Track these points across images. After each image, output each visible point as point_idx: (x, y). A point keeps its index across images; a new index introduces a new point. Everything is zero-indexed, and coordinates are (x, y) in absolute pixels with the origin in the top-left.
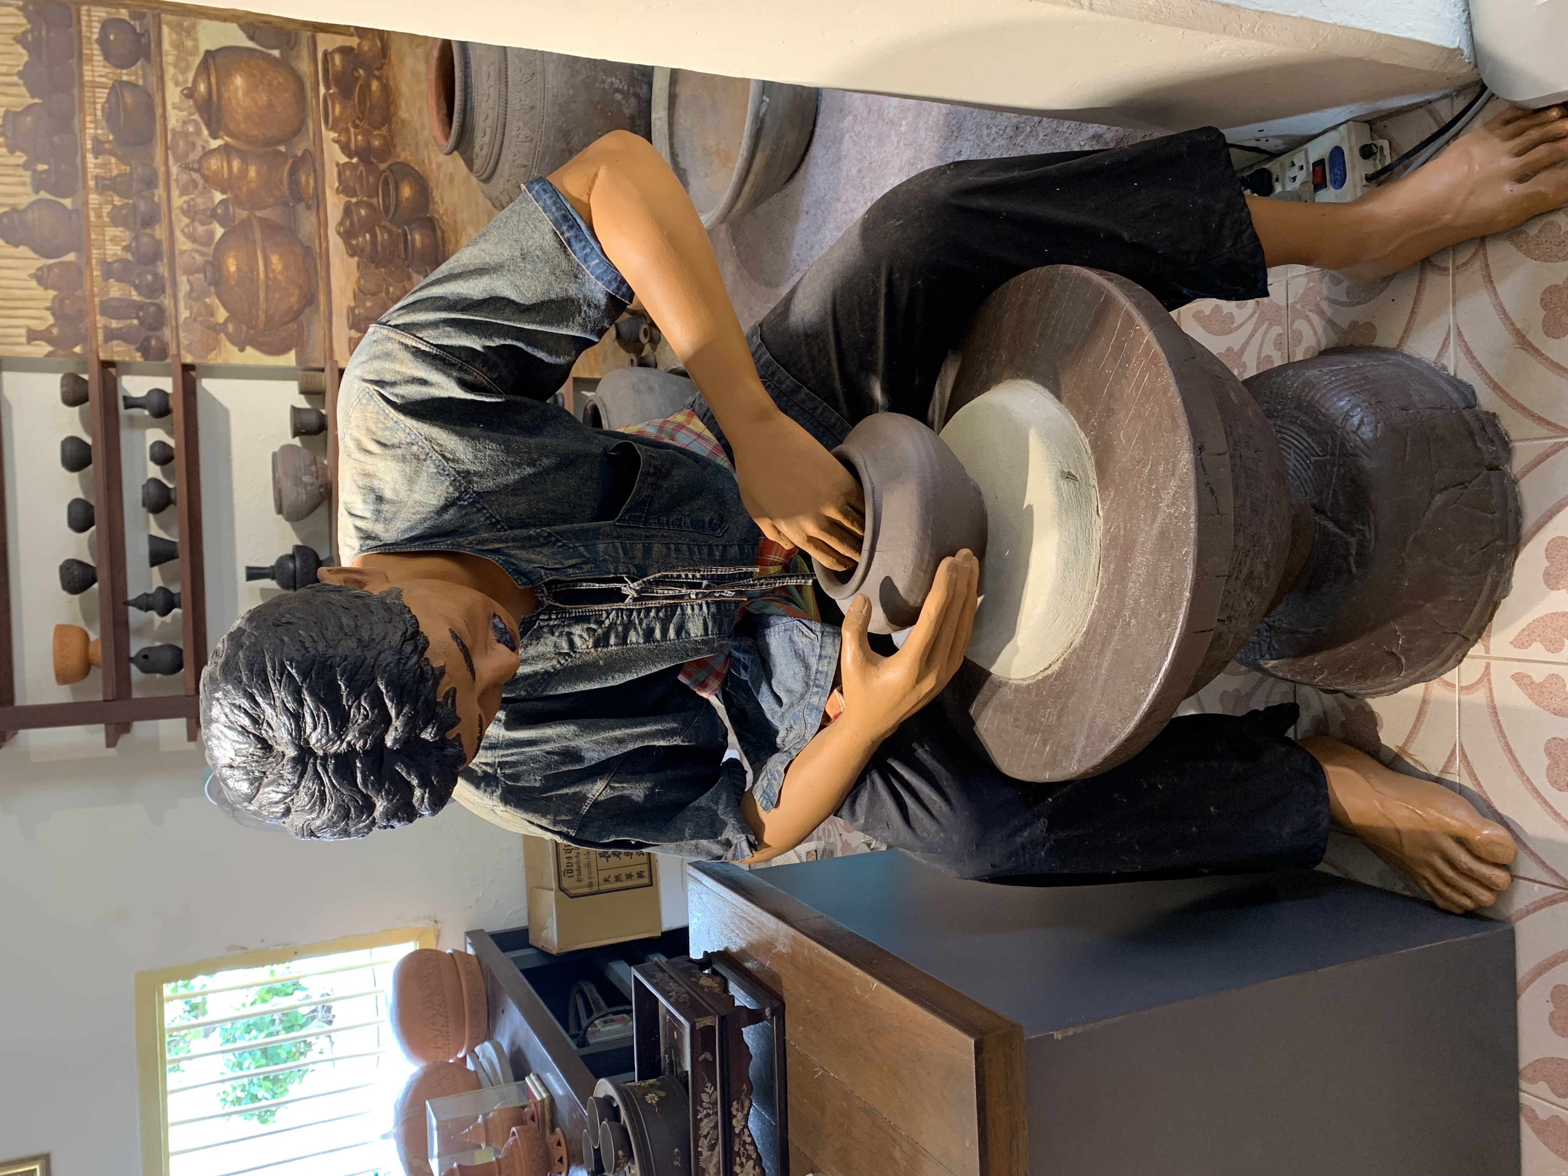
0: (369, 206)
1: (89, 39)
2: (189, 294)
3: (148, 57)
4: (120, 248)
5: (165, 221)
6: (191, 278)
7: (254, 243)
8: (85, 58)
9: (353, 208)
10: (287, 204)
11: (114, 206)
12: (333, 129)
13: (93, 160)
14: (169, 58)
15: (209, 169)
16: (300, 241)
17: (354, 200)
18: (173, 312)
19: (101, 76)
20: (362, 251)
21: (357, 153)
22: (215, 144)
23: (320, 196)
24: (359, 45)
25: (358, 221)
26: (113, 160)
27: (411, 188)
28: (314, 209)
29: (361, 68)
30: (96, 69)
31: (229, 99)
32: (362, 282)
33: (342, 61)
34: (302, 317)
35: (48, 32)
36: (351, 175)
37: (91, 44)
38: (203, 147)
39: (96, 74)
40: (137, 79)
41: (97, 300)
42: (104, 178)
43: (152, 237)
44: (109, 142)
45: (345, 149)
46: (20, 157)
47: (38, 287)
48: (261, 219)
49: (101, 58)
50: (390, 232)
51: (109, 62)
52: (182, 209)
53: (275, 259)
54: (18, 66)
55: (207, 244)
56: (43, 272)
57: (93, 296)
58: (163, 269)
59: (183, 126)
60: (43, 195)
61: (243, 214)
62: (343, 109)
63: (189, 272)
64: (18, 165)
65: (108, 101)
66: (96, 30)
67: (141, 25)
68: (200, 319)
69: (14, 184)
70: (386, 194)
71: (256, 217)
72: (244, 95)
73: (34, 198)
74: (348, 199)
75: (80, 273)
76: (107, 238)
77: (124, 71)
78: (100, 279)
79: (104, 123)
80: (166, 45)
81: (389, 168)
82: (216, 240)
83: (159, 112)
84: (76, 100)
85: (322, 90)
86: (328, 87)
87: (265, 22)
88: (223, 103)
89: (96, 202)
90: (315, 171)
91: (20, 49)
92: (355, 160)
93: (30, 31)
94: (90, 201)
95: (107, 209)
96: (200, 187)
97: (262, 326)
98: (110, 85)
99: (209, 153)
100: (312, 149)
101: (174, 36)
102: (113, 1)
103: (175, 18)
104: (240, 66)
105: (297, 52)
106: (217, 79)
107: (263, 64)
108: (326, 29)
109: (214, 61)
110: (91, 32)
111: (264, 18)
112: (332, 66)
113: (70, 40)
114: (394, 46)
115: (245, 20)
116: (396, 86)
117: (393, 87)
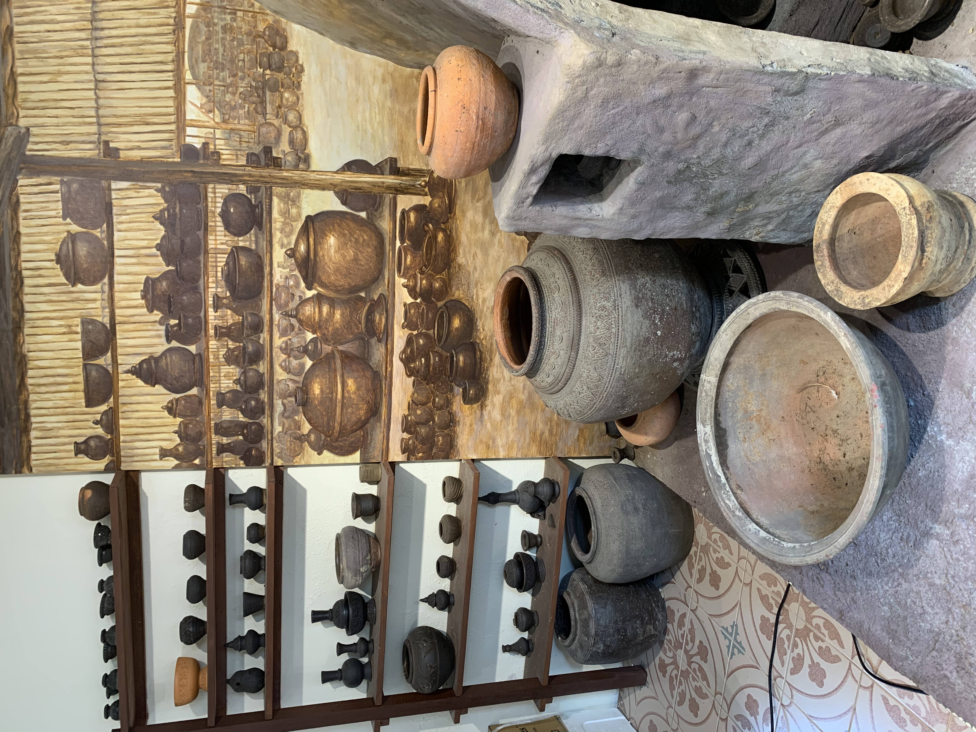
0: (427, 336)
1: (214, 212)
2: (283, 414)
3: (260, 226)
4: (231, 381)
5: (267, 358)
6: (285, 401)
7: (335, 370)
8: (209, 229)
9: (414, 339)
10: (363, 339)
11: (229, 349)
12: (404, 276)
13: (214, 314)
14: (277, 225)
15: (304, 314)
16: (370, 367)
17: (415, 332)
18: (270, 428)
19: (222, 244)
20: (418, 372)
21: (421, 295)
22: (309, 294)
23: (390, 331)
24: (431, 203)
25: (417, 348)
26: (229, 312)
27: (460, 320)
28: (384, 342)
29: (431, 223)
30: (218, 238)
31: (323, 255)
32: (416, 395)
33: (416, 218)
34: (368, 425)
35: (181, 210)
36: (414, 313)
37: (215, 217)
38: (300, 297)
39: (218, 242)
40: (250, 244)
41: (213, 423)
42: (221, 327)
43: (257, 371)
44: (226, 298)
45: (412, 292)
46: (158, 315)
47: (169, 416)
48: (342, 352)
49: (223, 229)
50: (440, 356)
51: (229, 231)
52: (281, 348)
53: (350, 382)
54: (156, 240)
55: (298, 374)
56: (173, 405)
57: (210, 420)
58: (264, 396)
59: (285, 282)
60: (175, 344)
61: (327, 348)
62: (413, 258)
63: (283, 396)
64: (155, 322)
65: (227, 264)
66: (220, 205)
67: (255, 198)
68: (289, 432)
69: (151, 337)
70: (440, 327)
71: (338, 351)
72: (335, 252)
73: (167, 346)
74: (410, 332)
75: (201, 403)
76: (222, 374)
77: (241, 238)
78: (216, 407)
79: (223, 283)
80: (275, 214)
81: (445, 305)
82: (306, 370)
83: (267, 270)
84: (202, 265)
85: (398, 244)
86: (402, 241)
87: (356, 188)
88: (318, 259)
89: (215, 347)
90: (387, 311)
91: (158, 225)
92: (418, 301)
93: (167, 209)
94: (210, 347)
95: (223, 351)
96: (296, 329)
97: (336, 434)
98: (229, 251)
99: (304, 302)
100: (386, 293)
101: (282, 205)
102: (234, 179)
103: (283, 189)
104: (334, 226)
105: (381, 213)
106: (314, 240)
107: (352, 225)
108: (406, 191)
109: (313, 224)
110: (215, 207)
111: (356, 185)
112: (408, 222)
113: (199, 215)
114: (459, 202)
115: (340, 187)
116: (457, 236)
117: (455, 237)
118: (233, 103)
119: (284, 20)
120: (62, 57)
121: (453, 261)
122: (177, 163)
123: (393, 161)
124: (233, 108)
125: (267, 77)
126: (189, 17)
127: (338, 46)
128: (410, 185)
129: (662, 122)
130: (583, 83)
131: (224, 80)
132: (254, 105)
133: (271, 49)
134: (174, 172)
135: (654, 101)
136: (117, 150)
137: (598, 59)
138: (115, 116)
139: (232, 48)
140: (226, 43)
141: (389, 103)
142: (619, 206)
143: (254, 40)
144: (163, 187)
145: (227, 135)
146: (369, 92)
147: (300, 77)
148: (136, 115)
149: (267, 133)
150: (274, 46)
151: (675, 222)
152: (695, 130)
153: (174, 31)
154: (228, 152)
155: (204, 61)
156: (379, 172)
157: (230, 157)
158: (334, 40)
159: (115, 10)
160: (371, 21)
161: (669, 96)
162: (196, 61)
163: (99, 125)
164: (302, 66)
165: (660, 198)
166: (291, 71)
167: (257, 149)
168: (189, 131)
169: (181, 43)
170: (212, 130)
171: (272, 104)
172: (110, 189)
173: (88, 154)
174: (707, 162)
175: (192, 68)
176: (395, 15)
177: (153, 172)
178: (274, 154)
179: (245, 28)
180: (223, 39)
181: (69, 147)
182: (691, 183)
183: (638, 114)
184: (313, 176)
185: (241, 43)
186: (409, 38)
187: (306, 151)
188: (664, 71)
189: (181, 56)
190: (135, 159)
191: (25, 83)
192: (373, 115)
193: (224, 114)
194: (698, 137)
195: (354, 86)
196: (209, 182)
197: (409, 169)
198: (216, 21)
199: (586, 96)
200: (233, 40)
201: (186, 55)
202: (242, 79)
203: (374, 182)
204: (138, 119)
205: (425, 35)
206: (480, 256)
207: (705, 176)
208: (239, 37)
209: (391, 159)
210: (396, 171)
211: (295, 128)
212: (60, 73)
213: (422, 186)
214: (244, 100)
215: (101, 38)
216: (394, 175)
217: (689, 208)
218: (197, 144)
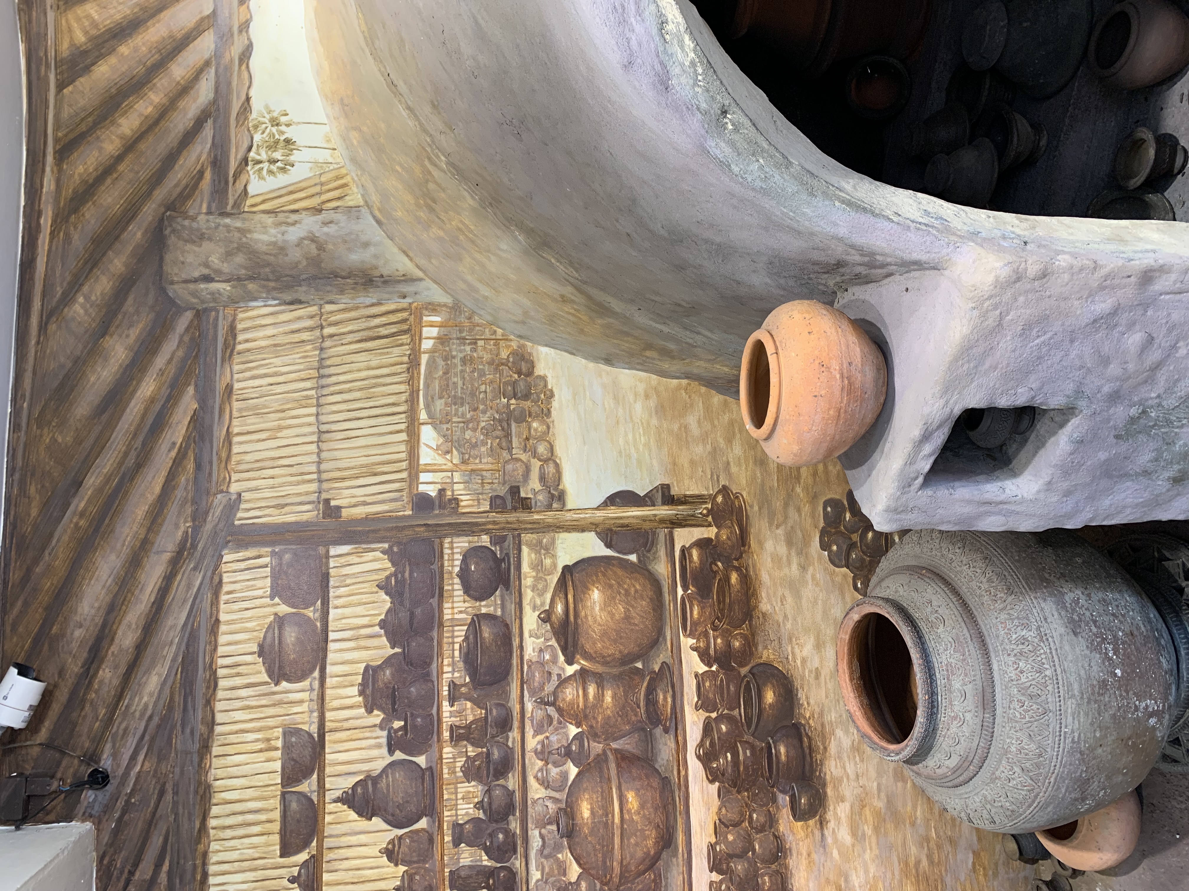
0: (730, 719)
1: (451, 573)
2: (541, 851)
3: (507, 585)
4: (472, 806)
5: (518, 767)
6: (543, 831)
7: (609, 780)
8: (445, 594)
9: (714, 725)
10: (643, 730)
11: (468, 757)
12: (691, 635)
13: (449, 708)
14: (528, 581)
15: (564, 700)
16: (657, 771)
17: (714, 715)
18: (524, 874)
19: (461, 612)
20: (723, 775)
21: (717, 660)
22: (570, 670)
23: (679, 715)
24: (717, 535)
25: (719, 738)
26: (469, 704)
27: (774, 692)
28: (672, 732)
29: (720, 561)
30: (455, 605)
31: (586, 616)
32: (724, 810)
33: (700, 556)
34: (660, 863)
35: (411, 573)
36: (710, 686)
37: (452, 578)
38: (559, 675)
39: (456, 611)
40: (495, 610)
41: (447, 870)
42: (459, 727)
43: (505, 788)
44: (465, 685)
45: (704, 656)
46: (378, 716)
47: (388, 864)
48: (616, 751)
49: (461, 593)
50: (753, 748)
51: (469, 596)
52: (536, 752)
53: (631, 796)
54: (379, 615)
55: (561, 788)
56: (394, 845)
57: (443, 866)
58: (515, 825)
59: (539, 656)
60: (399, 755)
61: (597, 747)
62: (702, 609)
63: (541, 824)
64: (375, 726)
65: (466, 638)
66: (458, 563)
67: (501, 550)
68: (551, 880)
69: (370, 748)
70: (748, 703)
71: (611, 750)
72: (601, 609)
73: (389, 759)
74: (708, 714)
75: (431, 841)
76: (460, 796)
77: (483, 603)
78: (451, 845)
79: (461, 665)
80: (525, 568)
81: (750, 672)
82: (570, 783)
83: (516, 642)
84: (435, 643)
85: (680, 592)
86: (685, 588)
87: (622, 526)
88: (579, 621)
89: (450, 756)
90: (673, 687)
91: (383, 596)
92: (714, 668)
93: (395, 574)
94: (445, 756)
95: (461, 762)
96: (555, 723)
97: (616, 880)
98: (469, 621)
99: (563, 682)
100: (669, 661)
101: (533, 556)
102: (475, 529)
103: (534, 536)
104: (597, 576)
105: (655, 553)
106: (574, 596)
107: (620, 572)
108: (684, 523)
109: (572, 576)
110: (453, 566)
111: (621, 521)
112: (690, 562)
113: (432, 577)
114: (753, 531)
115: (601, 526)
116: (756, 575)
117: (754, 577)
118: (474, 440)
119: (529, 344)
120: (283, 411)
121: (754, 609)
122: (409, 516)
123: (665, 488)
124: (474, 446)
125: (512, 407)
126: (424, 353)
127: (591, 365)
128: (689, 515)
129: (1106, 349)
130: (996, 307)
131: (463, 415)
132: (498, 440)
133: (516, 376)
134: (404, 528)
135: (1095, 321)
136: (339, 508)
137: (1016, 271)
138: (339, 469)
139: (472, 379)
140: (466, 375)
141: (654, 422)
142: (1047, 479)
143: (496, 369)
144: (391, 547)
145: (466, 478)
146: (630, 411)
147: (549, 403)
148: (362, 466)
149: (514, 470)
150: (519, 373)
151: (1127, 497)
152: (1154, 356)
153: (408, 369)
154: (468, 497)
155: (441, 398)
156: (649, 503)
157: (470, 502)
158: (586, 358)
159: (344, 355)
160: (627, 334)
161: (1115, 312)
162: (432, 398)
163: (320, 481)
164: (551, 391)
165: (1105, 461)
166: (539, 398)
167: (502, 491)
168: (424, 477)
169: (416, 381)
170: (450, 474)
171: (519, 436)
172: (327, 556)
173: (305, 517)
174: (1170, 402)
175: (427, 407)
176: (654, 324)
177: (379, 530)
178: (523, 495)
179: (487, 357)
180: (462, 371)
181: (284, 511)
182: (1149, 435)
183: (1072, 341)
184: (569, 516)
185: (482, 374)
186: (672, 346)
187: (560, 487)
188: (1106, 277)
189: (415, 395)
190: (359, 517)
191: (241, 443)
192: (638, 437)
193: (463, 454)
194: (1157, 367)
195: (612, 405)
196: (446, 536)
197: (685, 496)
198: (454, 353)
199: (1000, 325)
200: (473, 372)
201: (421, 393)
202: (484, 412)
203: (643, 516)
204: (364, 470)
205: (691, 341)
206: (789, 599)
207: (1169, 423)
208: (480, 367)
209: (662, 485)
210: (670, 500)
211: (546, 461)
212: (280, 428)
213: (704, 515)
214: (487, 435)
215: (328, 386)
216: (668, 504)
217: (1146, 473)
218: (432, 491)
